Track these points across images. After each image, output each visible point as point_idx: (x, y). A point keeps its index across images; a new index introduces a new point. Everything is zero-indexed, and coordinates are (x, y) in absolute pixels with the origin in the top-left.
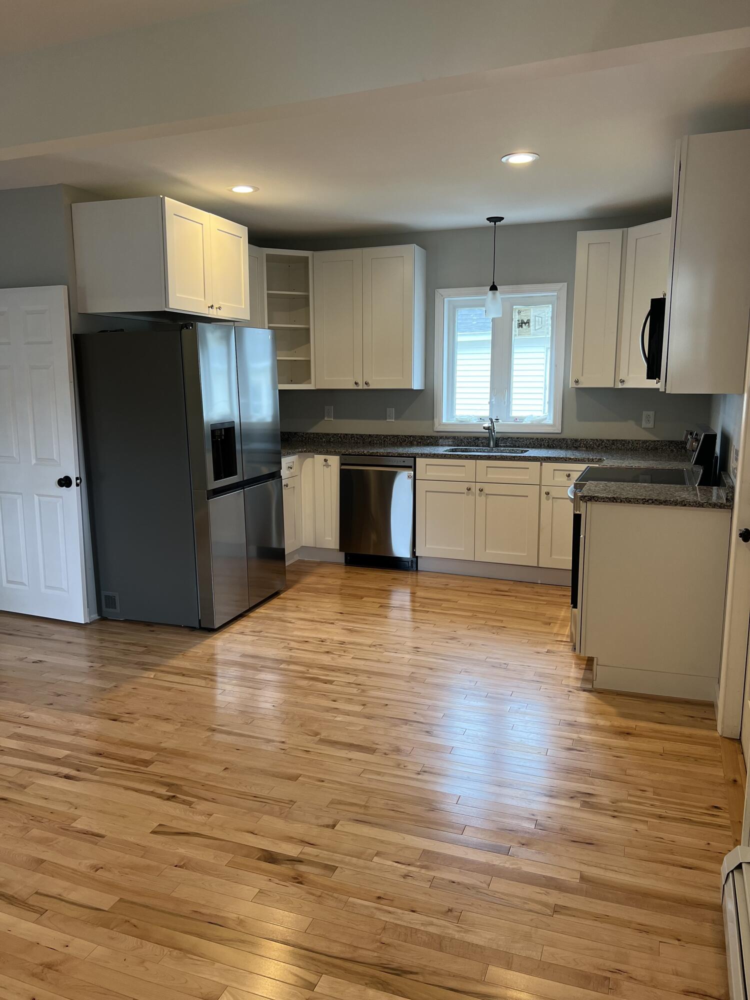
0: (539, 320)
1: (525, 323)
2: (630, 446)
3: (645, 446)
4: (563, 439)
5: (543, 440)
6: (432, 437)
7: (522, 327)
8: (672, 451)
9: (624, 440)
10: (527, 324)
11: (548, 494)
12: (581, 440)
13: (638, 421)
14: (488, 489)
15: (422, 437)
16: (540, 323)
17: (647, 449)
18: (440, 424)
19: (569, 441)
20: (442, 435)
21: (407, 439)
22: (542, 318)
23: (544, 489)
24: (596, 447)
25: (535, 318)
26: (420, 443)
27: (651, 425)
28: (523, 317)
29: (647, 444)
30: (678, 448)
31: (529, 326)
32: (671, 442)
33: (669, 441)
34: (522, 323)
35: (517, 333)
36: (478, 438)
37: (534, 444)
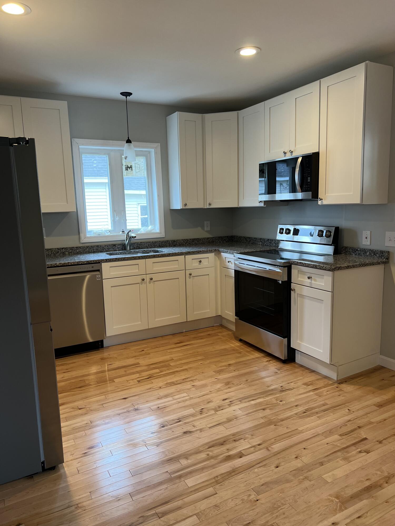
0: (137, 166)
1: (130, 168)
2: (201, 242)
3: (208, 241)
4: (167, 241)
5: (156, 243)
6: (80, 247)
7: (127, 170)
8: (220, 242)
9: (198, 239)
10: (131, 168)
11: (190, 274)
12: (177, 240)
13: (203, 227)
14: (155, 277)
15: (72, 248)
16: (139, 168)
17: (209, 242)
18: (85, 238)
19: (170, 242)
20: (88, 245)
21: (60, 251)
22: (139, 165)
23: (188, 272)
24: (184, 244)
25: (135, 165)
26: (71, 252)
27: (209, 229)
28: (128, 164)
29: (209, 240)
30: (222, 240)
31: (132, 170)
32: (219, 237)
33: (218, 237)
34: (127, 168)
35: (125, 174)
36: (115, 245)
37: (151, 246)
